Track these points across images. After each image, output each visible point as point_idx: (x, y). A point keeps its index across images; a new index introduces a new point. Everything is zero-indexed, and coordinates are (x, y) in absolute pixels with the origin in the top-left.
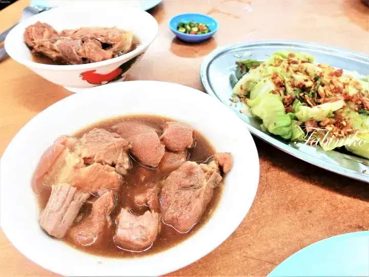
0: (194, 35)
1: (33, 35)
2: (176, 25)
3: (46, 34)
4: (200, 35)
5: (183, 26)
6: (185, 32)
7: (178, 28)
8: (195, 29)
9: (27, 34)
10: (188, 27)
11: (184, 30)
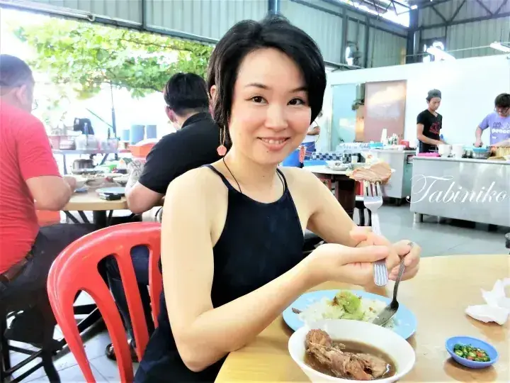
0: (471, 361)
1: (314, 338)
2: (452, 345)
3: (323, 340)
4: (477, 363)
5: (460, 348)
6: (462, 356)
7: (455, 350)
8: (473, 355)
9: (309, 336)
10: (465, 351)
11: (461, 354)
